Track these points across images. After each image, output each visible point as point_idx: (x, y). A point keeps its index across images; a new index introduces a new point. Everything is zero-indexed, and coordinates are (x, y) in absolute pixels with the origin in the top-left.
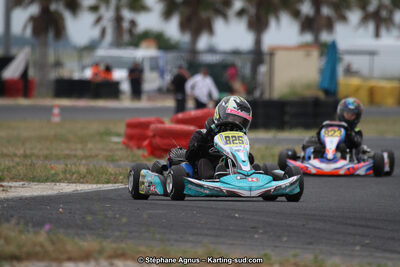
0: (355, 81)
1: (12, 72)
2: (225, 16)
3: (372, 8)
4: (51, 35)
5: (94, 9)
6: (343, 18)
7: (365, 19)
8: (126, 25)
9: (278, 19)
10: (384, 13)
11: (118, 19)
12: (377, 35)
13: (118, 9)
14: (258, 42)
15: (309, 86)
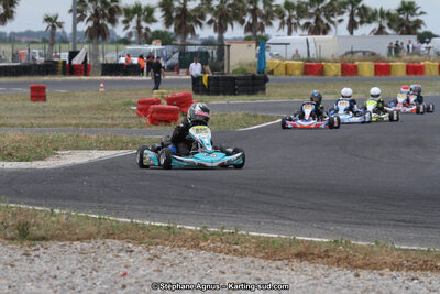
0: (277, 61)
1: (77, 61)
2: (201, 25)
3: (286, 18)
4: (100, 38)
5: (126, 22)
6: (270, 24)
7: (282, 24)
8: (144, 31)
9: (232, 25)
10: (294, 21)
11: (139, 27)
12: (290, 33)
13: (138, 22)
14: (221, 38)
15: (250, 65)
